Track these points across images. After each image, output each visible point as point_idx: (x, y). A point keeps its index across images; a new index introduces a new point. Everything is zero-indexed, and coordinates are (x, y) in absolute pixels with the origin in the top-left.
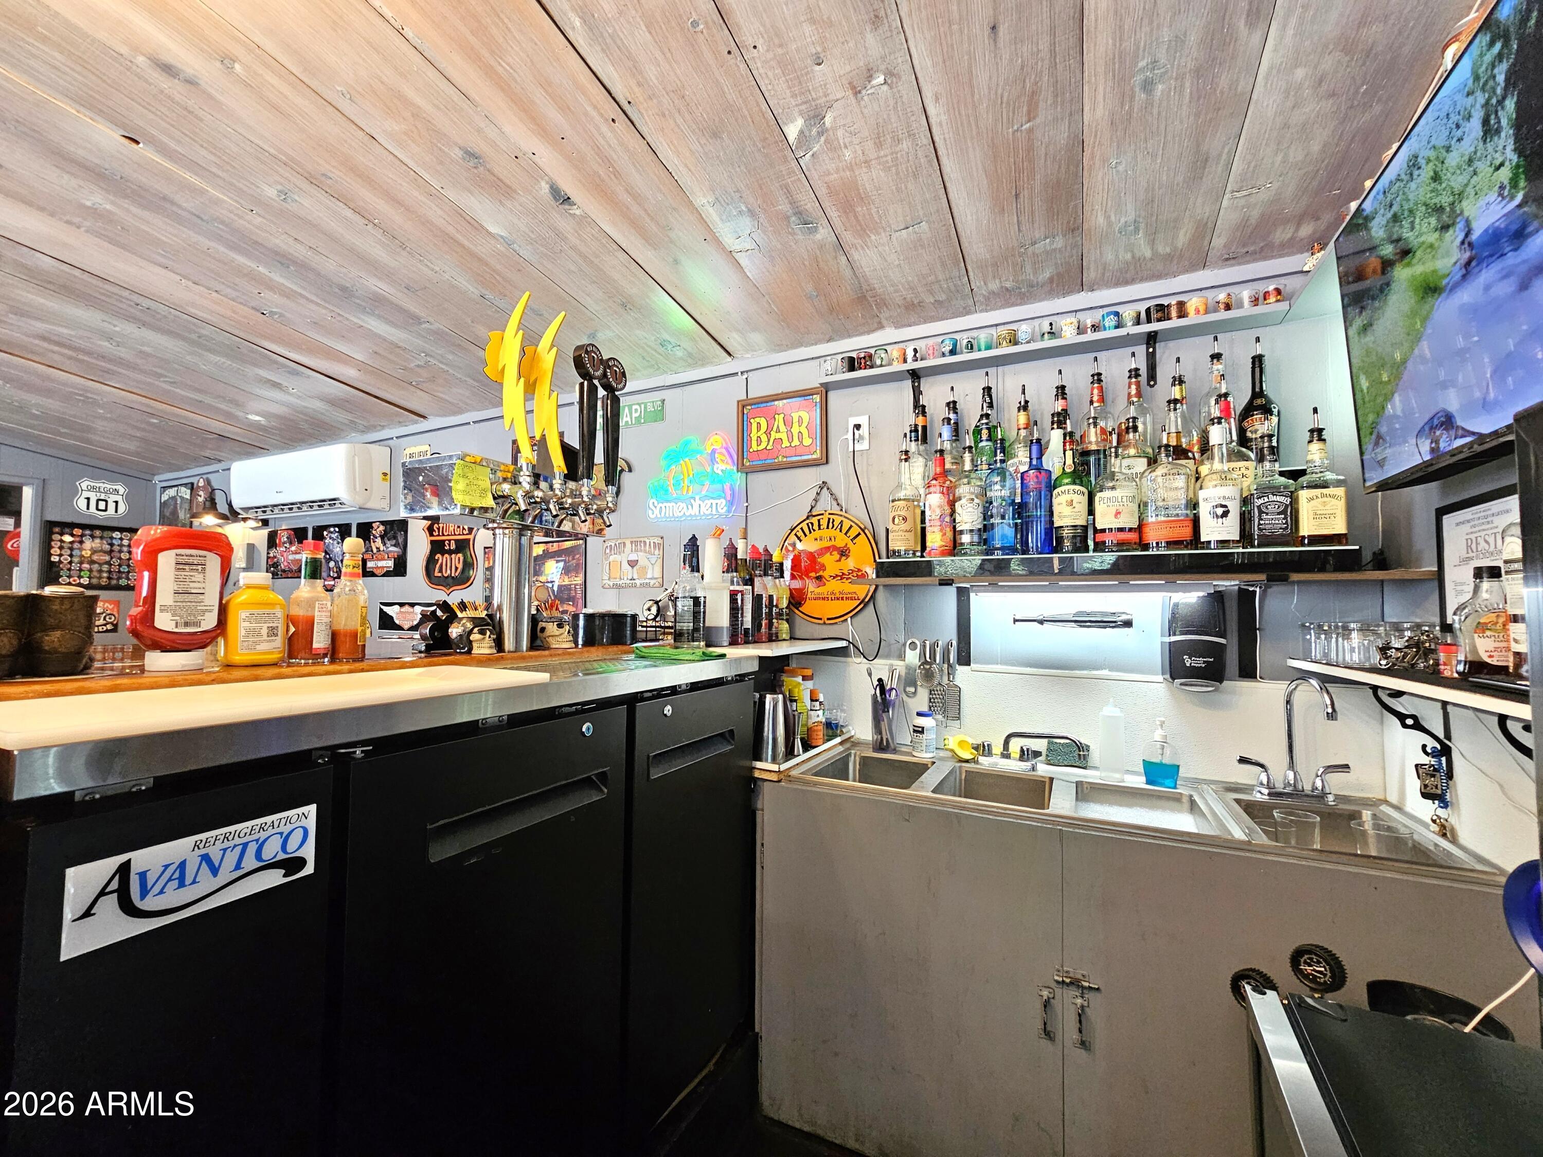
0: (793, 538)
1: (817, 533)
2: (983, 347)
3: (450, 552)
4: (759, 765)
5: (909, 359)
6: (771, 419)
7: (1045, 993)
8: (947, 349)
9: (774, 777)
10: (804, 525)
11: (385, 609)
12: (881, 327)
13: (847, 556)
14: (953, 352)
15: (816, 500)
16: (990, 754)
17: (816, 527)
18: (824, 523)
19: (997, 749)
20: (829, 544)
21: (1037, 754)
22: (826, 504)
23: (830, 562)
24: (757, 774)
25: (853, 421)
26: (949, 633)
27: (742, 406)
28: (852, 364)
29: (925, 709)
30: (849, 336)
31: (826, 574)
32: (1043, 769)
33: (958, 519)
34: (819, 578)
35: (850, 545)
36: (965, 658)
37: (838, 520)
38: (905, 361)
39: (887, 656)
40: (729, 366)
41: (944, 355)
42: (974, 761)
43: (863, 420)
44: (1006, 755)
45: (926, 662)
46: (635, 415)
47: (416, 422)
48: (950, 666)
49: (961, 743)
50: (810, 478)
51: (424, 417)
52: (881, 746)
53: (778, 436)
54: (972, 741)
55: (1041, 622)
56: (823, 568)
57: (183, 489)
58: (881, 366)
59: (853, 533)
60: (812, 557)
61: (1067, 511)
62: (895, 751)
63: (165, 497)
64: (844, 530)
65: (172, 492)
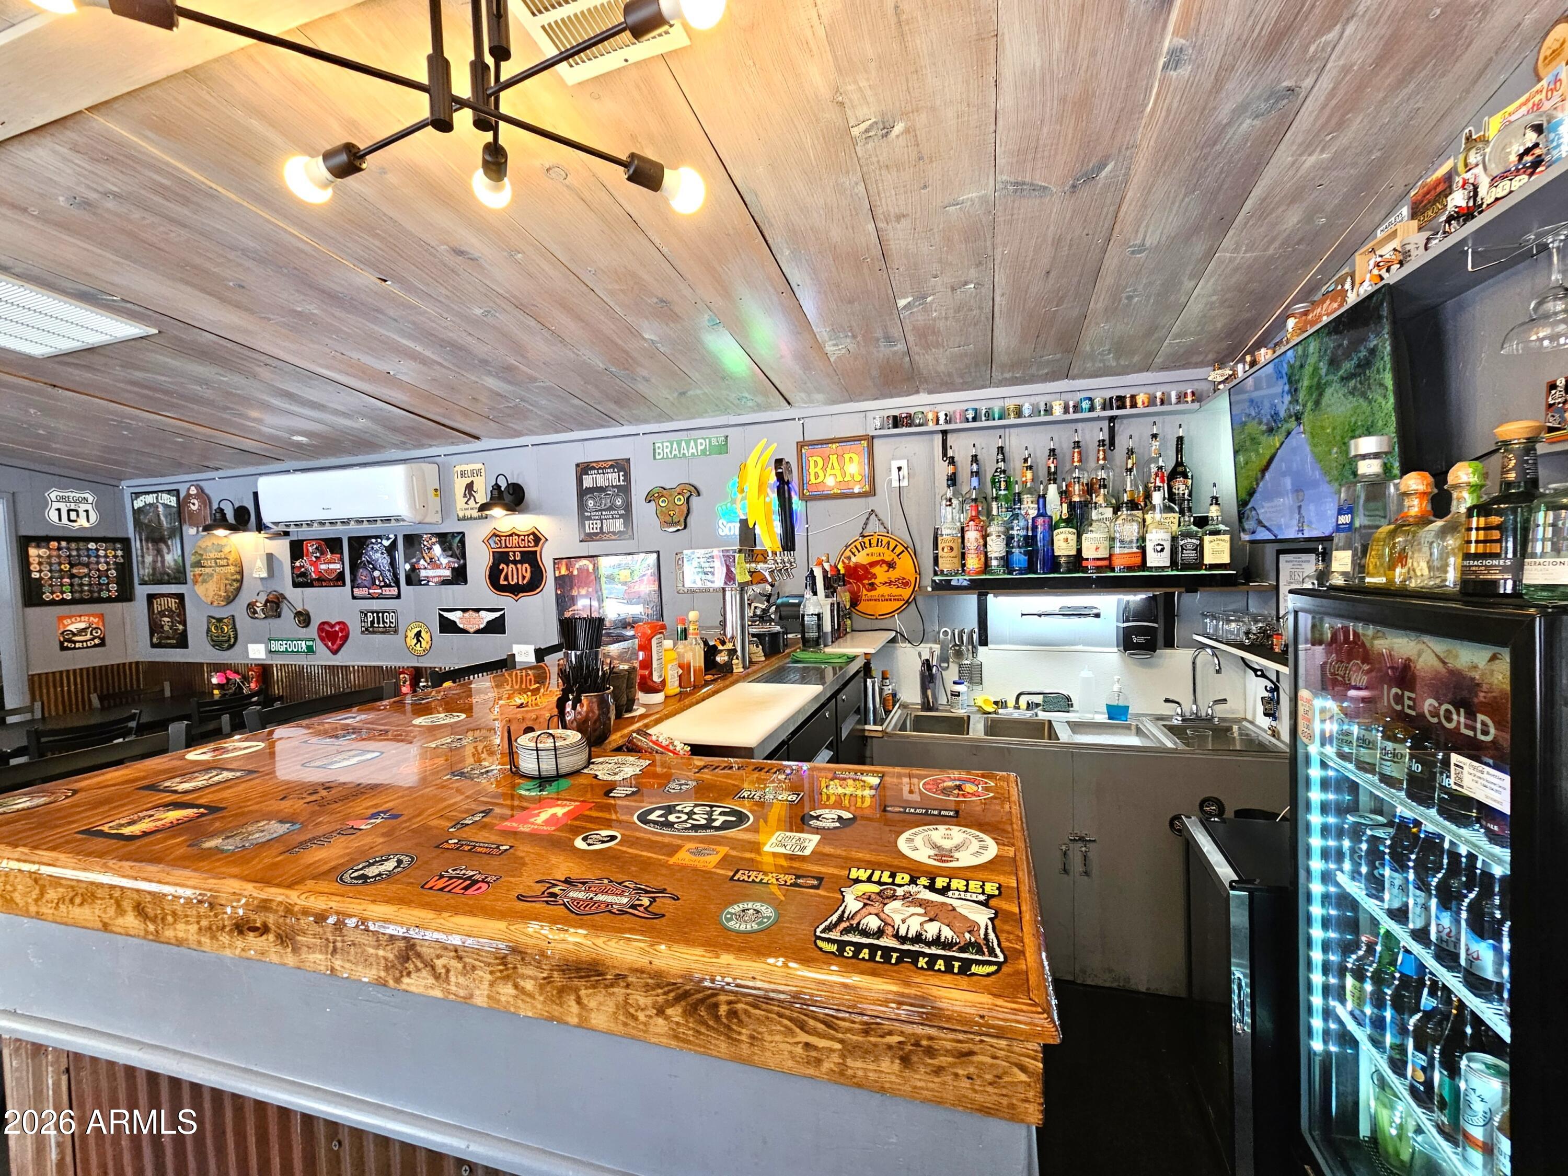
0: (848, 553)
1: (869, 550)
2: (996, 416)
3: (515, 562)
4: (867, 727)
5: (942, 421)
6: (826, 460)
7: (1064, 848)
8: (970, 415)
9: (880, 735)
10: (857, 543)
11: (445, 614)
12: (917, 392)
13: (894, 568)
14: (975, 419)
15: (866, 524)
16: (1006, 707)
17: (867, 545)
18: (874, 542)
19: (1011, 703)
20: (879, 559)
21: (1037, 705)
22: (874, 527)
23: (881, 573)
24: (867, 734)
25: (895, 464)
26: (972, 623)
27: (801, 445)
28: (897, 422)
29: (956, 679)
30: (892, 397)
31: (877, 581)
32: (1043, 715)
33: (989, 549)
34: (872, 584)
35: (896, 559)
36: (984, 642)
37: (885, 540)
38: (937, 423)
39: (927, 642)
40: (788, 413)
41: (967, 420)
42: (995, 712)
43: (903, 463)
44: (1017, 707)
45: (956, 645)
46: (700, 448)
47: (468, 443)
48: (974, 647)
49: (986, 701)
50: (860, 507)
51: (478, 438)
52: (926, 706)
53: (833, 472)
54: (993, 700)
55: (1040, 615)
56: (874, 576)
57: (165, 496)
58: (920, 425)
59: (898, 551)
60: (864, 567)
61: (1064, 545)
62: (937, 710)
63: (139, 504)
64: (891, 548)
65: (150, 499)
